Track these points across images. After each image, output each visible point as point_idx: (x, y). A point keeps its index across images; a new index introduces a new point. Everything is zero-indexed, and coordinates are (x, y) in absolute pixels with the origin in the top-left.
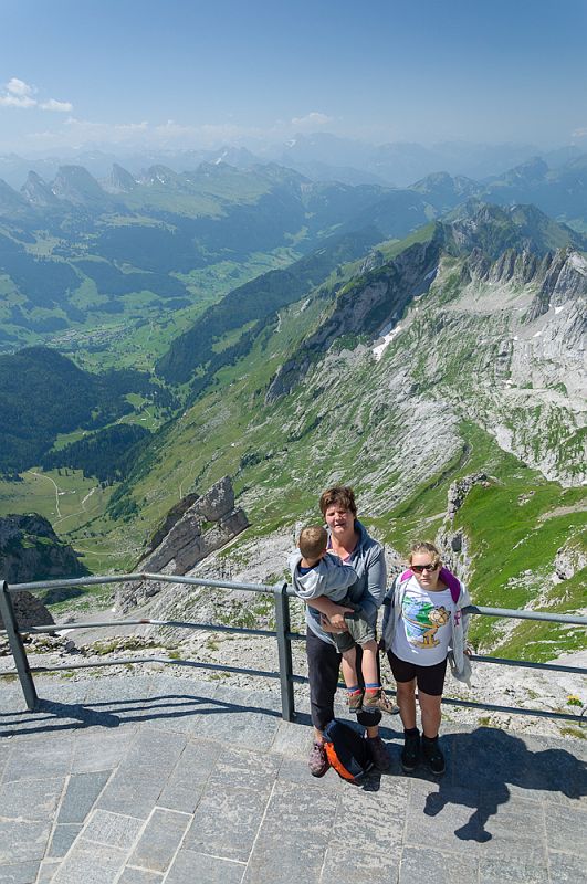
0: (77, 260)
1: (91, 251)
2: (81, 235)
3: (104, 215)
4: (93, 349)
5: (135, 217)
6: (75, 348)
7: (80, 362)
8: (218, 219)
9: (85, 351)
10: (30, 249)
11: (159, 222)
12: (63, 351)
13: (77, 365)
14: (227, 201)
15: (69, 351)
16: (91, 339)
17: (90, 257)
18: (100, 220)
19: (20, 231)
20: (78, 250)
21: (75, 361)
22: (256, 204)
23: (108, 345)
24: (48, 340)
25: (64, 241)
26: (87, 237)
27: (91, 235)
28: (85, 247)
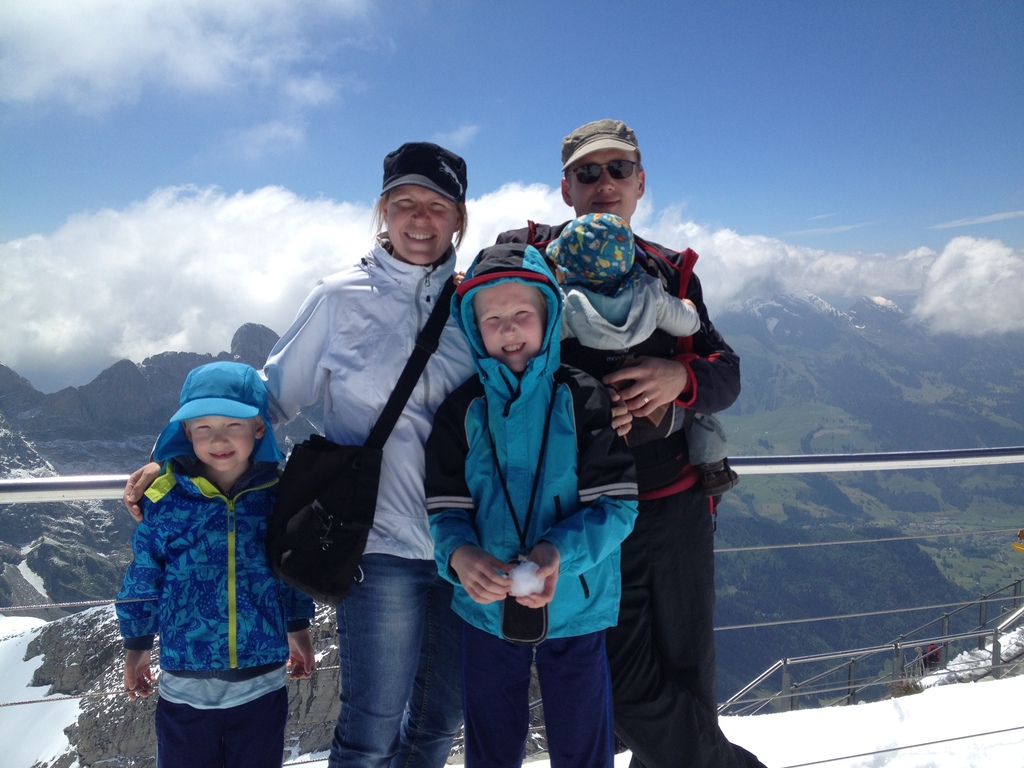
1: (1000, 411)
2: (990, 385)
4: (970, 552)
6: (941, 544)
7: (946, 565)
9: (957, 552)
10: (909, 394)
12: (925, 543)
13: (941, 568)
15: (933, 545)
16: (970, 537)
19: (901, 369)
21: (938, 561)
23: (994, 551)
24: (905, 521)
25: (962, 391)
26: (998, 390)
27: (1004, 388)
28: (992, 403)
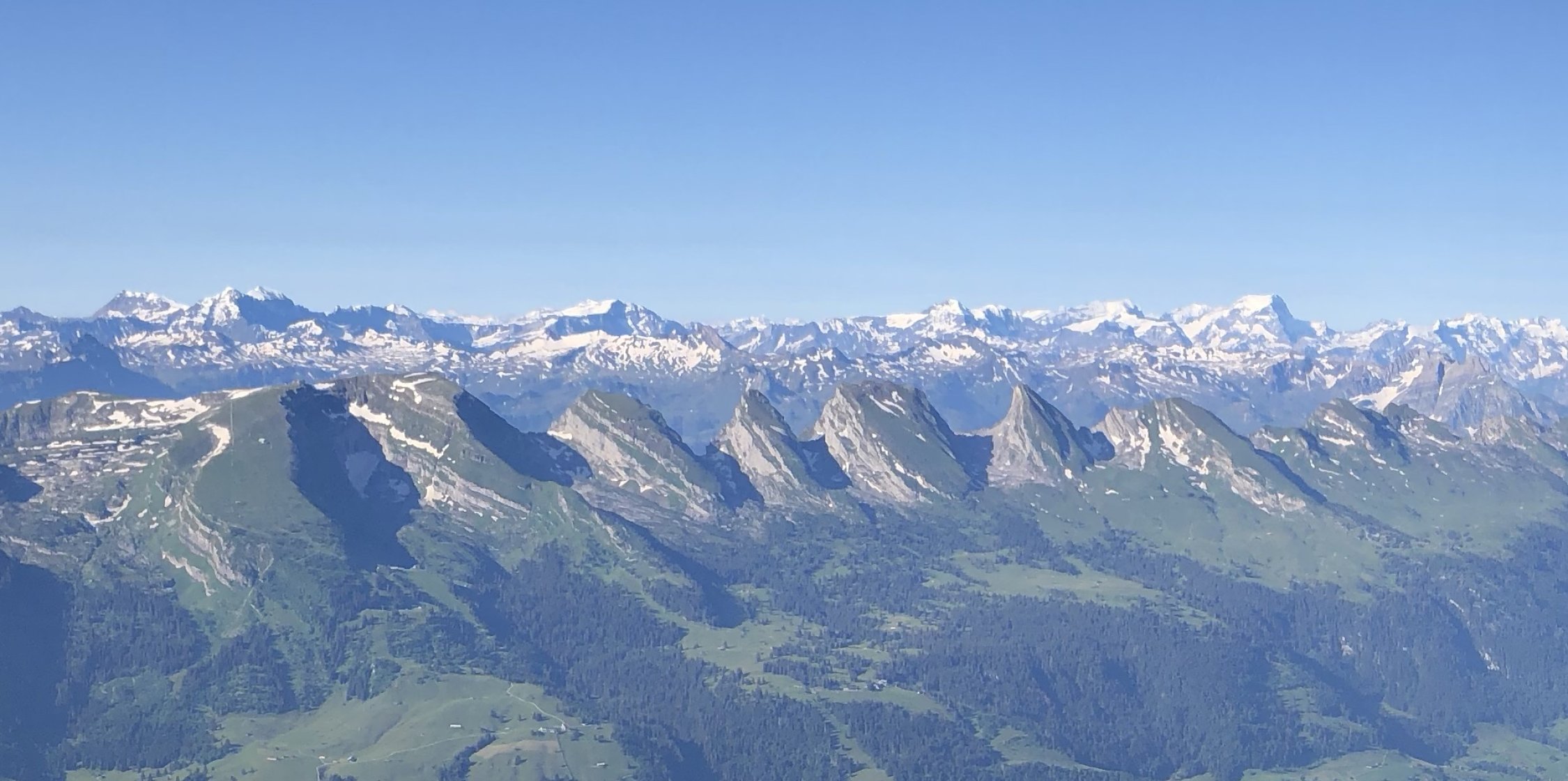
0: (845, 695)
1: (899, 675)
2: (875, 612)
3: (961, 556)
5: (1074, 571)
8: (1364, 598)
10: (701, 644)
11: (1151, 595)
14: (1404, 540)
17: (894, 695)
18: (949, 568)
20: (858, 667)
22: (1506, 555)
25: (815, 629)
26: (893, 624)
27: (904, 618)
28: (879, 655)
